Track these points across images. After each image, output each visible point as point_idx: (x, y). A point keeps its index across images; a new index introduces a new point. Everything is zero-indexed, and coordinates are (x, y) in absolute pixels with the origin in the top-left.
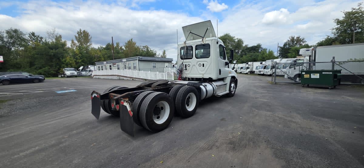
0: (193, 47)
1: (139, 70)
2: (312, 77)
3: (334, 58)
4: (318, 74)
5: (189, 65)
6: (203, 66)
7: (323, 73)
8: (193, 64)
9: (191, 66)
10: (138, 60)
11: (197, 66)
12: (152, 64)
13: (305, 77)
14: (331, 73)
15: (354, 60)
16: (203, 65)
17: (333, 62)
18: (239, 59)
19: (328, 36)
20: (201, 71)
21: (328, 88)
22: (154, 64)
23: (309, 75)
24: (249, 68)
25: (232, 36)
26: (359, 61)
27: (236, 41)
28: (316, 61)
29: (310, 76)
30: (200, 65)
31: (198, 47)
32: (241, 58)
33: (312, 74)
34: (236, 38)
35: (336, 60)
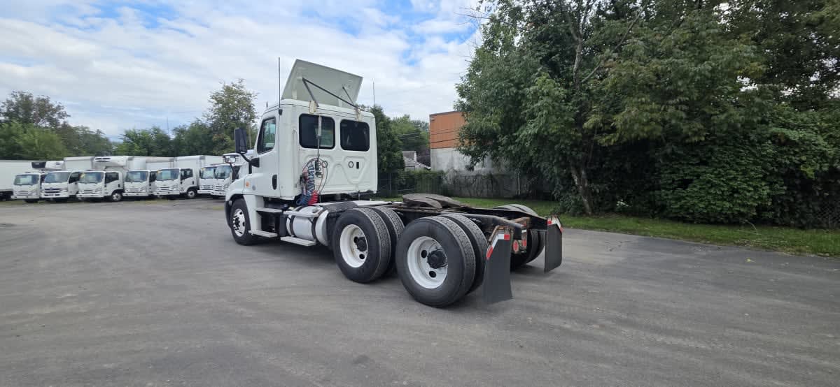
0: (335, 121)
5: (325, 164)
6: (358, 167)
8: (336, 161)
9: (330, 167)
11: (346, 166)
16: (358, 164)
20: (353, 178)
30: (351, 164)
31: (345, 126)
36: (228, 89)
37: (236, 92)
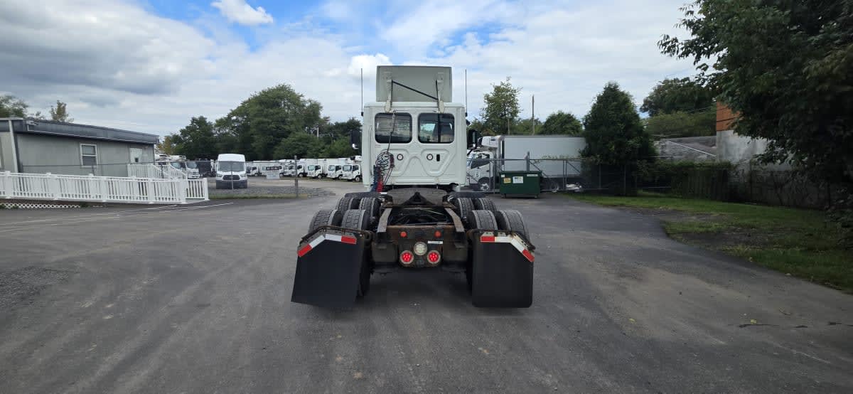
0: (413, 116)
1: (20, 171)
2: (514, 182)
3: (529, 154)
4: (522, 178)
5: (400, 157)
6: (438, 159)
7: (528, 175)
8: (413, 154)
9: (406, 160)
10: (16, 133)
11: (424, 159)
12: (81, 150)
13: (505, 182)
14: (537, 175)
15: (547, 158)
16: (438, 156)
17: (528, 160)
18: (323, 149)
19: (476, 119)
20: (433, 170)
21: (533, 198)
22: (90, 151)
23: (509, 179)
24: (358, 169)
25: (296, 92)
26: (553, 160)
27: (307, 105)
28: (505, 158)
29: (512, 181)
30: (430, 157)
31: (424, 118)
32: (328, 146)
33: (514, 178)
34: (306, 98)
35: (531, 157)
36: (498, 89)
37: (503, 90)
